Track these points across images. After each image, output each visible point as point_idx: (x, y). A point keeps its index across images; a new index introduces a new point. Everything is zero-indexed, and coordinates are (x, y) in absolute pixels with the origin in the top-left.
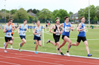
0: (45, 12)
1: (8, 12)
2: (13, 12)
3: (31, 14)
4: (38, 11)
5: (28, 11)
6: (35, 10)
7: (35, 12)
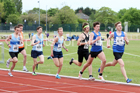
0: (105, 12)
1: (44, 12)
2: (52, 12)
3: (81, 17)
4: (94, 11)
5: (78, 11)
6: (88, 9)
7: (88, 12)
